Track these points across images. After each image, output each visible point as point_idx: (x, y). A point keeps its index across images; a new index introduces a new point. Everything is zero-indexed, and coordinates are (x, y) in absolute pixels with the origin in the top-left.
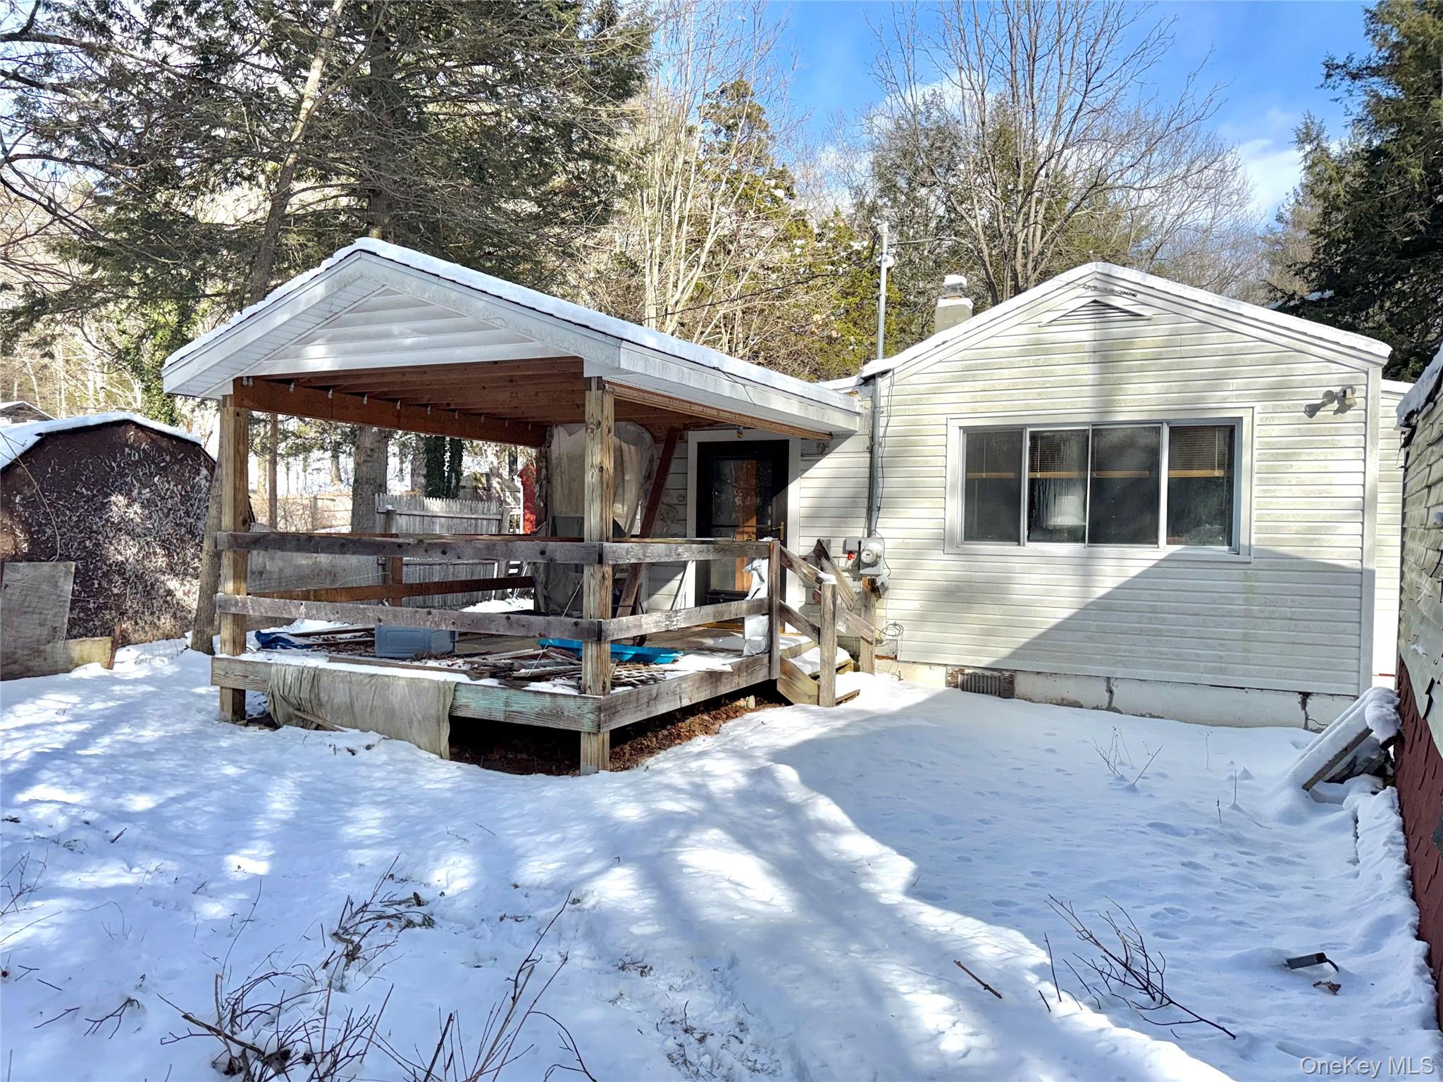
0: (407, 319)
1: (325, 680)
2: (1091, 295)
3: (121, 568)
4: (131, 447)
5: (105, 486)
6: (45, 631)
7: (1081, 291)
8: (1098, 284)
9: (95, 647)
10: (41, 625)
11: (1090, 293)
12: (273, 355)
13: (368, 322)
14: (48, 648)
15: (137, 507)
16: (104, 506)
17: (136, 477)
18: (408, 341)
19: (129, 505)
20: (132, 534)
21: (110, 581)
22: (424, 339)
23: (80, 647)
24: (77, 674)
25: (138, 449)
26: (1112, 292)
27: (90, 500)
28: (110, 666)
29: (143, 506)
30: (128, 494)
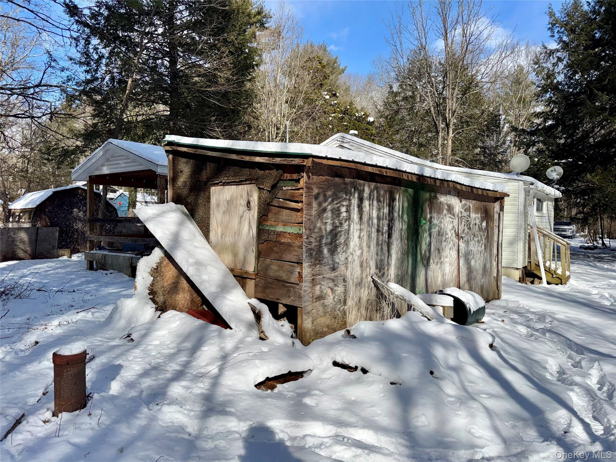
0: (122, 159)
1: (107, 257)
2: (339, 143)
3: (77, 230)
4: (80, 195)
5: (72, 206)
6: (51, 247)
7: (336, 142)
8: (341, 140)
9: (67, 252)
10: (50, 245)
11: (338, 142)
12: (97, 169)
13: (116, 160)
14: (52, 251)
15: (82, 213)
16: (72, 212)
17: (81, 203)
18: (123, 165)
19: (79, 212)
20: (80, 220)
21: (74, 234)
22: (126, 165)
23: (61, 252)
24: (60, 258)
25: (82, 196)
26: (343, 142)
27: (68, 210)
28: (70, 257)
29: (83, 212)
30: (79, 209)
